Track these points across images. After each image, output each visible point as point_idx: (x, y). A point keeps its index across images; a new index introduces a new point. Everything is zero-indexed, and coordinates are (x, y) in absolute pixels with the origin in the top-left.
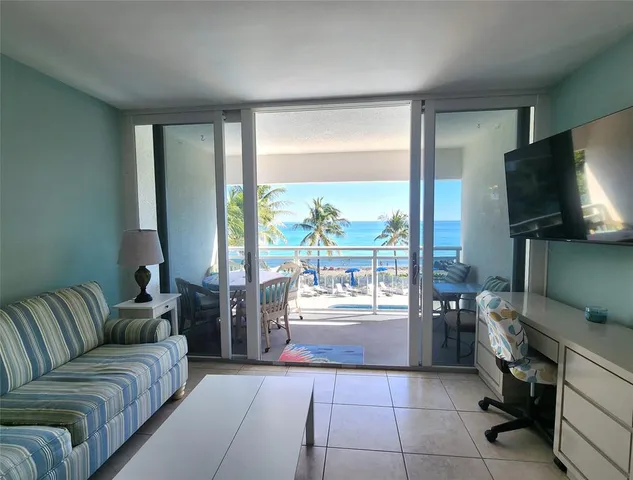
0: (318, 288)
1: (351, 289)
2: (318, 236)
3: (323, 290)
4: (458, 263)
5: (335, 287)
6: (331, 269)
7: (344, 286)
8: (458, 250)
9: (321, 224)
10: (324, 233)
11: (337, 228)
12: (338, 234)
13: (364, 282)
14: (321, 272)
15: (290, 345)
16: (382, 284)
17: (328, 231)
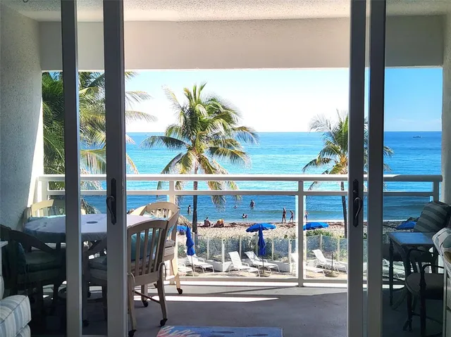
0: (194, 260)
1: (258, 262)
2: (194, 160)
3: (205, 265)
4: (437, 202)
5: (228, 258)
6: (219, 225)
7: (244, 256)
8: (436, 180)
9: (200, 137)
10: (206, 154)
11: (230, 144)
12: (234, 156)
13: (283, 250)
14: (200, 231)
15: (167, 328)
16: (318, 253)
17: (213, 151)
